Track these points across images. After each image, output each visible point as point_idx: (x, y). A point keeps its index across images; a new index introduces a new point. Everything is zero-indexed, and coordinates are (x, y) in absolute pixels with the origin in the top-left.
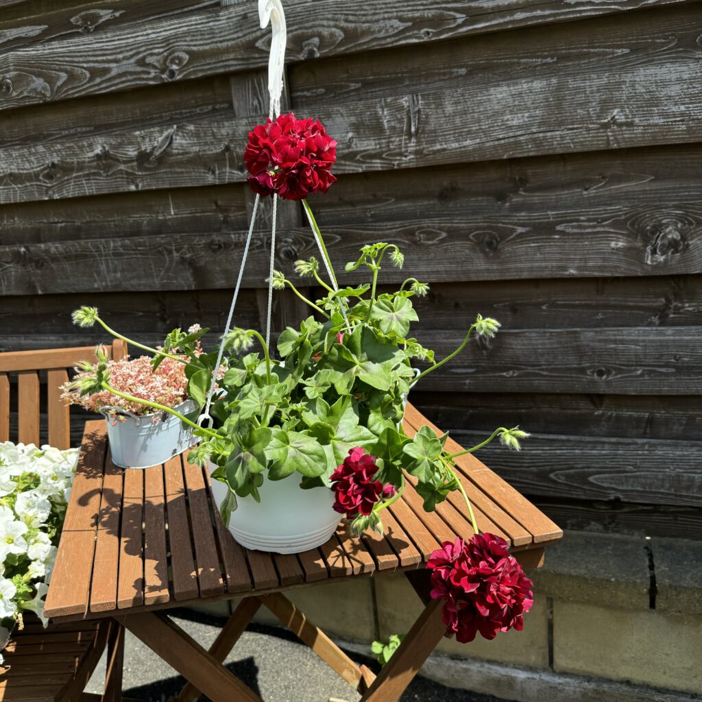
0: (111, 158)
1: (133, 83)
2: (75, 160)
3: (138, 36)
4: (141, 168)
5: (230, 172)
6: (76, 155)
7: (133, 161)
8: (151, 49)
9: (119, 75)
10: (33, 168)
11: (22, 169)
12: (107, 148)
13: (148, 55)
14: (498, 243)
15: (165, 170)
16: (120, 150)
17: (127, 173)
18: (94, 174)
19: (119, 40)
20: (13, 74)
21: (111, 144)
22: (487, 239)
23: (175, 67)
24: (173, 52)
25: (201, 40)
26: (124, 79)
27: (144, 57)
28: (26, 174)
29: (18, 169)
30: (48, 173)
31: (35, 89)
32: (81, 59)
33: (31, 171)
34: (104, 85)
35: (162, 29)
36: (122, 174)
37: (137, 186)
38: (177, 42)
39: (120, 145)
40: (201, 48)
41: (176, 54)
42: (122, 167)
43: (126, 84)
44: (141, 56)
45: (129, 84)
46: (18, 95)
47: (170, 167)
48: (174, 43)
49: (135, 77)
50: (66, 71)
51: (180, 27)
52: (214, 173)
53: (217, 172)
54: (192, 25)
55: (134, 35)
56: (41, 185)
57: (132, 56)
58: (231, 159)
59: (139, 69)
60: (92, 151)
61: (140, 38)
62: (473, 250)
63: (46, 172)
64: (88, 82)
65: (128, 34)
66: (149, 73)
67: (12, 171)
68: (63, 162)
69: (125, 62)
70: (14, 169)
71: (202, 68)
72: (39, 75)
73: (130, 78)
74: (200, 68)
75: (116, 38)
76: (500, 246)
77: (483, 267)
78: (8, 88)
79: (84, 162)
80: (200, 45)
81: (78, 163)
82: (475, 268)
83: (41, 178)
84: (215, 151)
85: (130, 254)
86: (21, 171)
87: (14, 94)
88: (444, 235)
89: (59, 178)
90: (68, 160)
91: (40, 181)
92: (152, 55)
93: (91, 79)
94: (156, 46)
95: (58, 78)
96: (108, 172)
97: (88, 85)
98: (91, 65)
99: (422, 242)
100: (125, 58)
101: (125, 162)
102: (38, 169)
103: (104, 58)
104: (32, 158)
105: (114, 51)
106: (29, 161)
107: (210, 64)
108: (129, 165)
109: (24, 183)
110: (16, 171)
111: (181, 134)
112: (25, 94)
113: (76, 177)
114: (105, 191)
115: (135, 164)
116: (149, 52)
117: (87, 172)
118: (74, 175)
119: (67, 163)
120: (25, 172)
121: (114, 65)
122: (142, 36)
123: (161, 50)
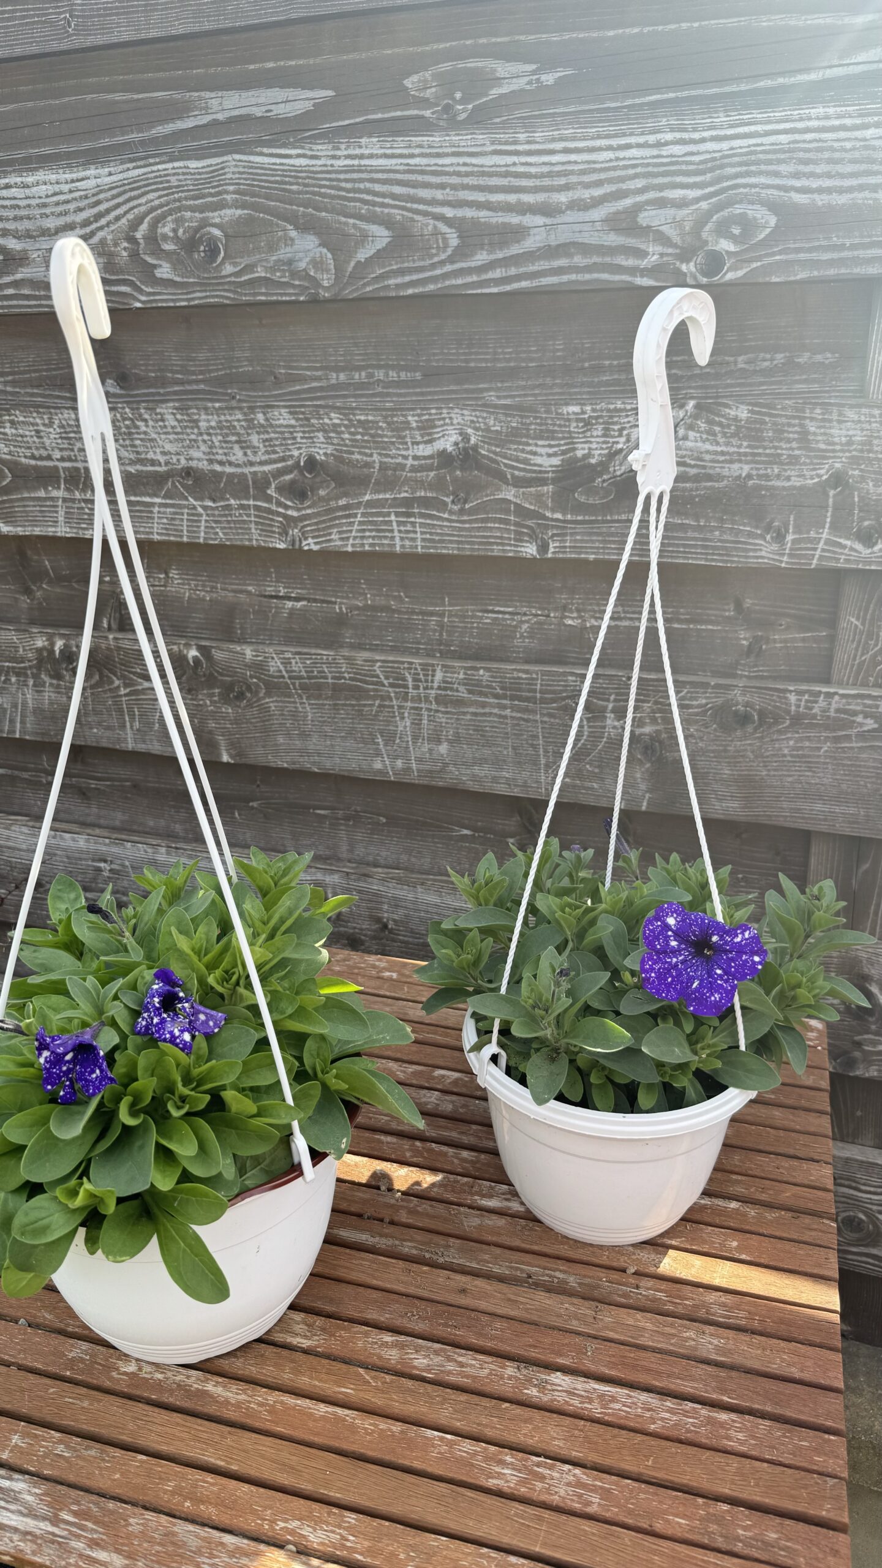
0: (479, 467)
1: (587, 277)
2: (376, 457)
3: (628, 146)
4: (562, 501)
5: (828, 542)
7: (543, 482)
8: (661, 188)
9: (550, 251)
10: (252, 464)
11: (221, 463)
12: (473, 440)
13: (648, 202)
16: (512, 450)
17: (520, 510)
18: (425, 502)
19: (567, 151)
20: (229, 214)
21: (488, 430)
23: (725, 245)
24: (730, 203)
25: (829, 175)
26: (562, 262)
27: (637, 208)
28: (231, 476)
29: (211, 461)
30: (293, 482)
31: (290, 262)
32: (439, 195)
33: (246, 470)
34: (498, 273)
35: (706, 134)
36: (507, 511)
38: (748, 174)
39: (514, 436)
40: (821, 200)
41: (738, 209)
42: (509, 494)
43: (565, 278)
44: (628, 202)
45: (573, 277)
46: (237, 274)
48: (737, 176)
49: (596, 259)
50: (387, 222)
51: (767, 134)
52: (780, 537)
53: (790, 537)
54: (807, 130)
55: (614, 142)
56: (269, 511)
57: (597, 202)
58: (843, 509)
59: (613, 239)
60: (430, 442)
61: (634, 152)
63: (288, 477)
64: (451, 260)
65: (599, 137)
66: (642, 254)
67: (194, 464)
68: (339, 459)
69: (571, 216)
70: (199, 459)
71: (814, 256)
72: (306, 226)
73: (579, 260)
74: (802, 256)
75: (559, 146)
78: (213, 252)
79: (402, 467)
80: (820, 190)
81: (383, 467)
83: (271, 491)
84: (796, 482)
85: (484, 705)
86: (218, 468)
87: (228, 269)
89: (326, 500)
91: (269, 499)
92: (661, 203)
93: (461, 253)
94: (679, 179)
95: (364, 238)
96: (465, 502)
97: (449, 268)
98: (469, 213)
100: (573, 205)
101: (518, 483)
102: (266, 468)
103: (512, 198)
104: (255, 439)
105: (547, 182)
106: (245, 445)
107: (842, 247)
109: (223, 499)
110: (204, 465)
111: (703, 426)
112: (260, 273)
113: (370, 504)
116: (652, 195)
120: (229, 470)
121: (539, 220)
122: (639, 146)
123: (692, 194)
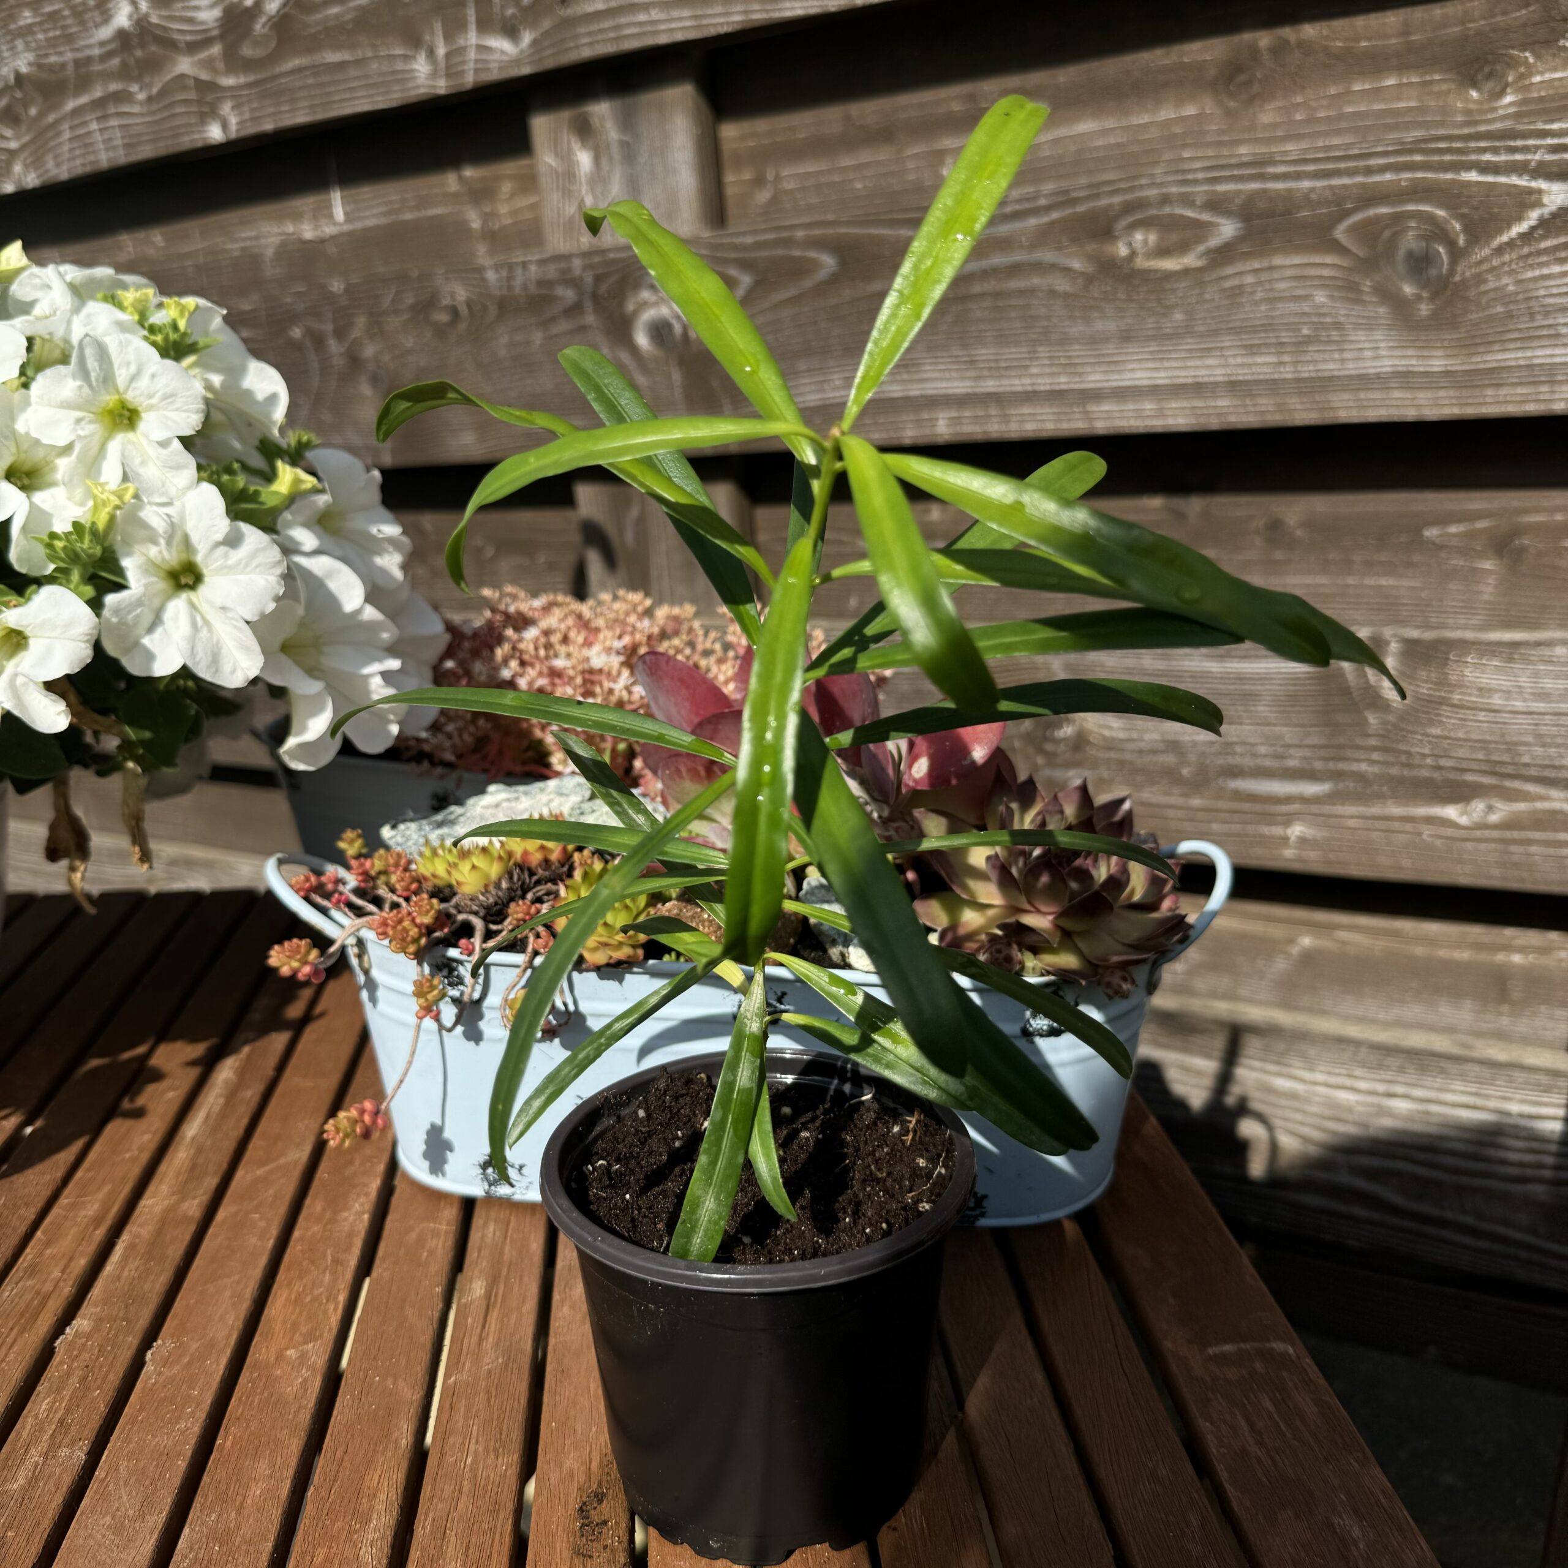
6: (69, 39)
14: (1456, 254)
15: (296, 62)
22: (1410, 241)
37: (225, 126)
47: (310, 50)
62: (1349, 291)
76: (1464, 271)
77: (1386, 365)
82: (1351, 368)
88: (1227, 229)
90: (53, 59)
99: (1140, 263)
108: (203, 55)
114: (146, 152)
115: (216, 50)
117: (98, 93)
118: (70, 105)
119: (51, 68)
